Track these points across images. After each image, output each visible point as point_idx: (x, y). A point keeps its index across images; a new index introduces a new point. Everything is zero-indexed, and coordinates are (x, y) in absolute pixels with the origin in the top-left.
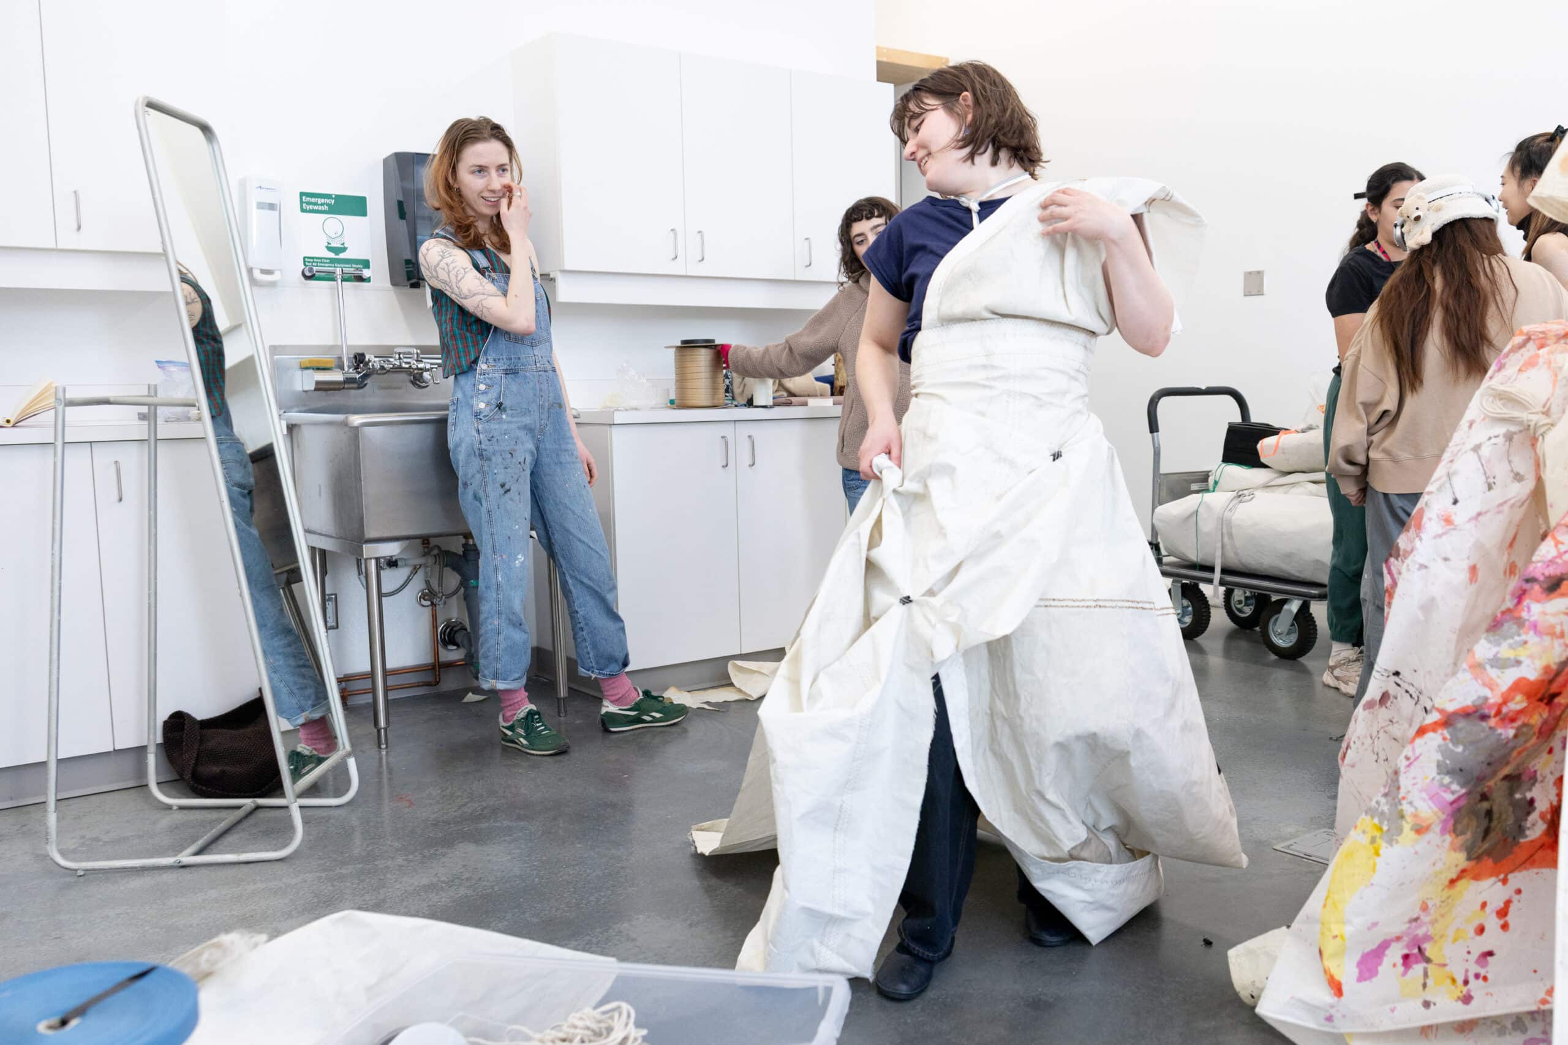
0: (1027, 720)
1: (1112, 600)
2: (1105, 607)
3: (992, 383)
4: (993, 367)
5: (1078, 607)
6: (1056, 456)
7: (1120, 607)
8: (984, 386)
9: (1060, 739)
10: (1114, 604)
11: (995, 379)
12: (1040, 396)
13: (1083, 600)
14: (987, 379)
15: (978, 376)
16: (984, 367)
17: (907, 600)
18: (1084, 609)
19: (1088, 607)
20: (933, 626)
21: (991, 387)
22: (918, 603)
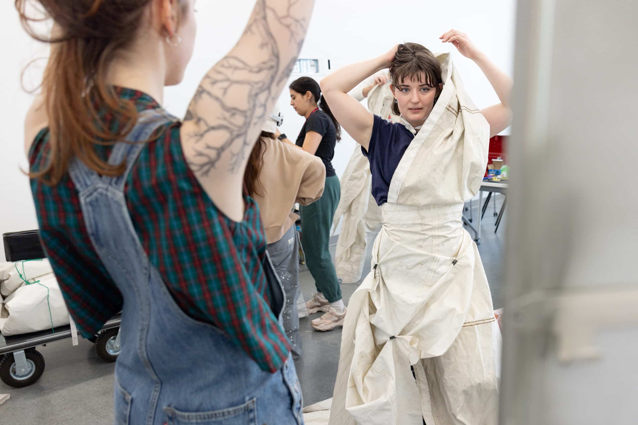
0: (448, 381)
1: (482, 320)
2: (479, 324)
3: (424, 232)
4: (425, 225)
5: (467, 326)
6: (454, 262)
7: (486, 323)
8: (421, 234)
9: (464, 388)
10: (483, 322)
11: (426, 230)
12: (446, 236)
13: (469, 322)
14: (423, 231)
15: (418, 229)
16: (421, 224)
17: (392, 338)
18: (470, 326)
19: (471, 325)
20: (408, 350)
21: (424, 234)
22: (398, 338)
